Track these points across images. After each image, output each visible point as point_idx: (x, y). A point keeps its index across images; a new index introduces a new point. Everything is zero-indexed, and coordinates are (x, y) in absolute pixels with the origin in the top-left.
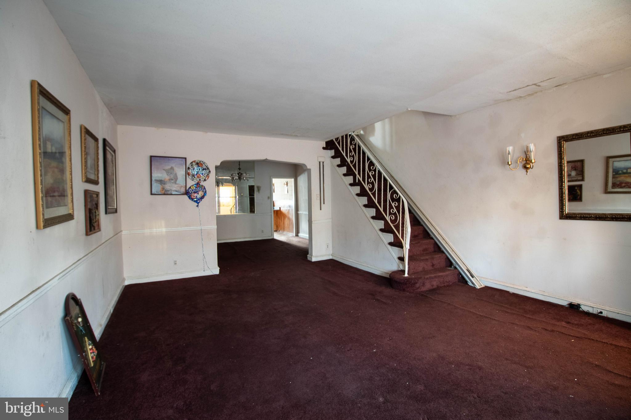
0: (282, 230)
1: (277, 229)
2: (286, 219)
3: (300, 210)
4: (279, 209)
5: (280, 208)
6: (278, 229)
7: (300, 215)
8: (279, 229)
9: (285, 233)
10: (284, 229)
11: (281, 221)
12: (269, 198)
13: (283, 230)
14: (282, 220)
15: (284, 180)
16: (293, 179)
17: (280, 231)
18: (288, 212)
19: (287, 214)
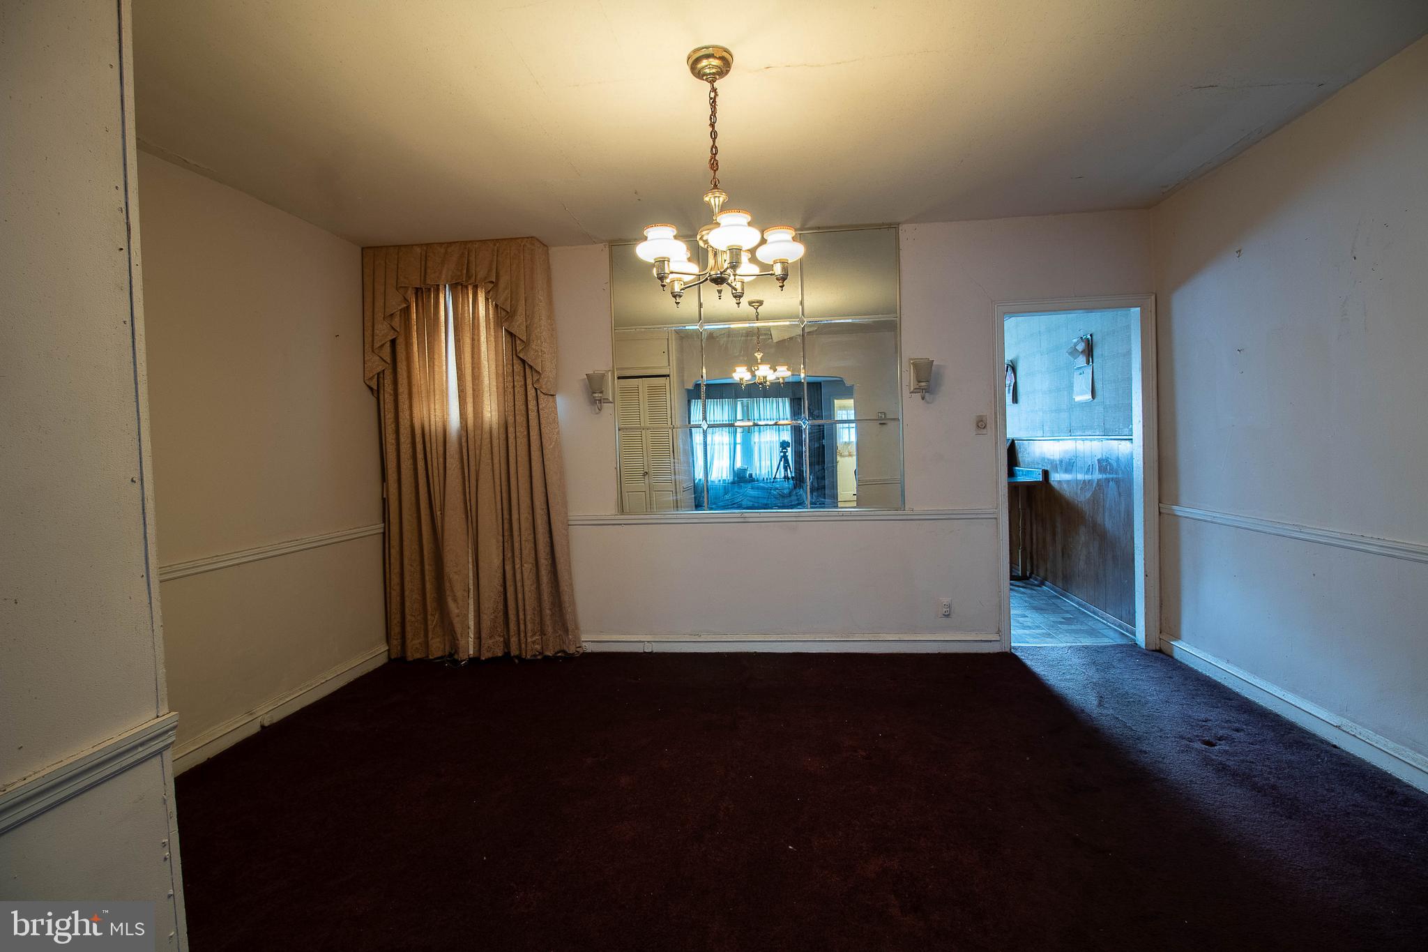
0: (1054, 583)
1: (1029, 567)
2: (1082, 536)
3: (1184, 498)
4: (1040, 479)
5: (1046, 474)
6: (1032, 573)
7: (1185, 526)
8: (1042, 573)
9: (1071, 603)
10: (1065, 582)
11: (1049, 539)
12: (981, 424)
13: (1060, 584)
14: (1054, 534)
15: (1073, 326)
16: (1136, 311)
17: (1042, 584)
18: (1095, 500)
19: (1086, 509)
